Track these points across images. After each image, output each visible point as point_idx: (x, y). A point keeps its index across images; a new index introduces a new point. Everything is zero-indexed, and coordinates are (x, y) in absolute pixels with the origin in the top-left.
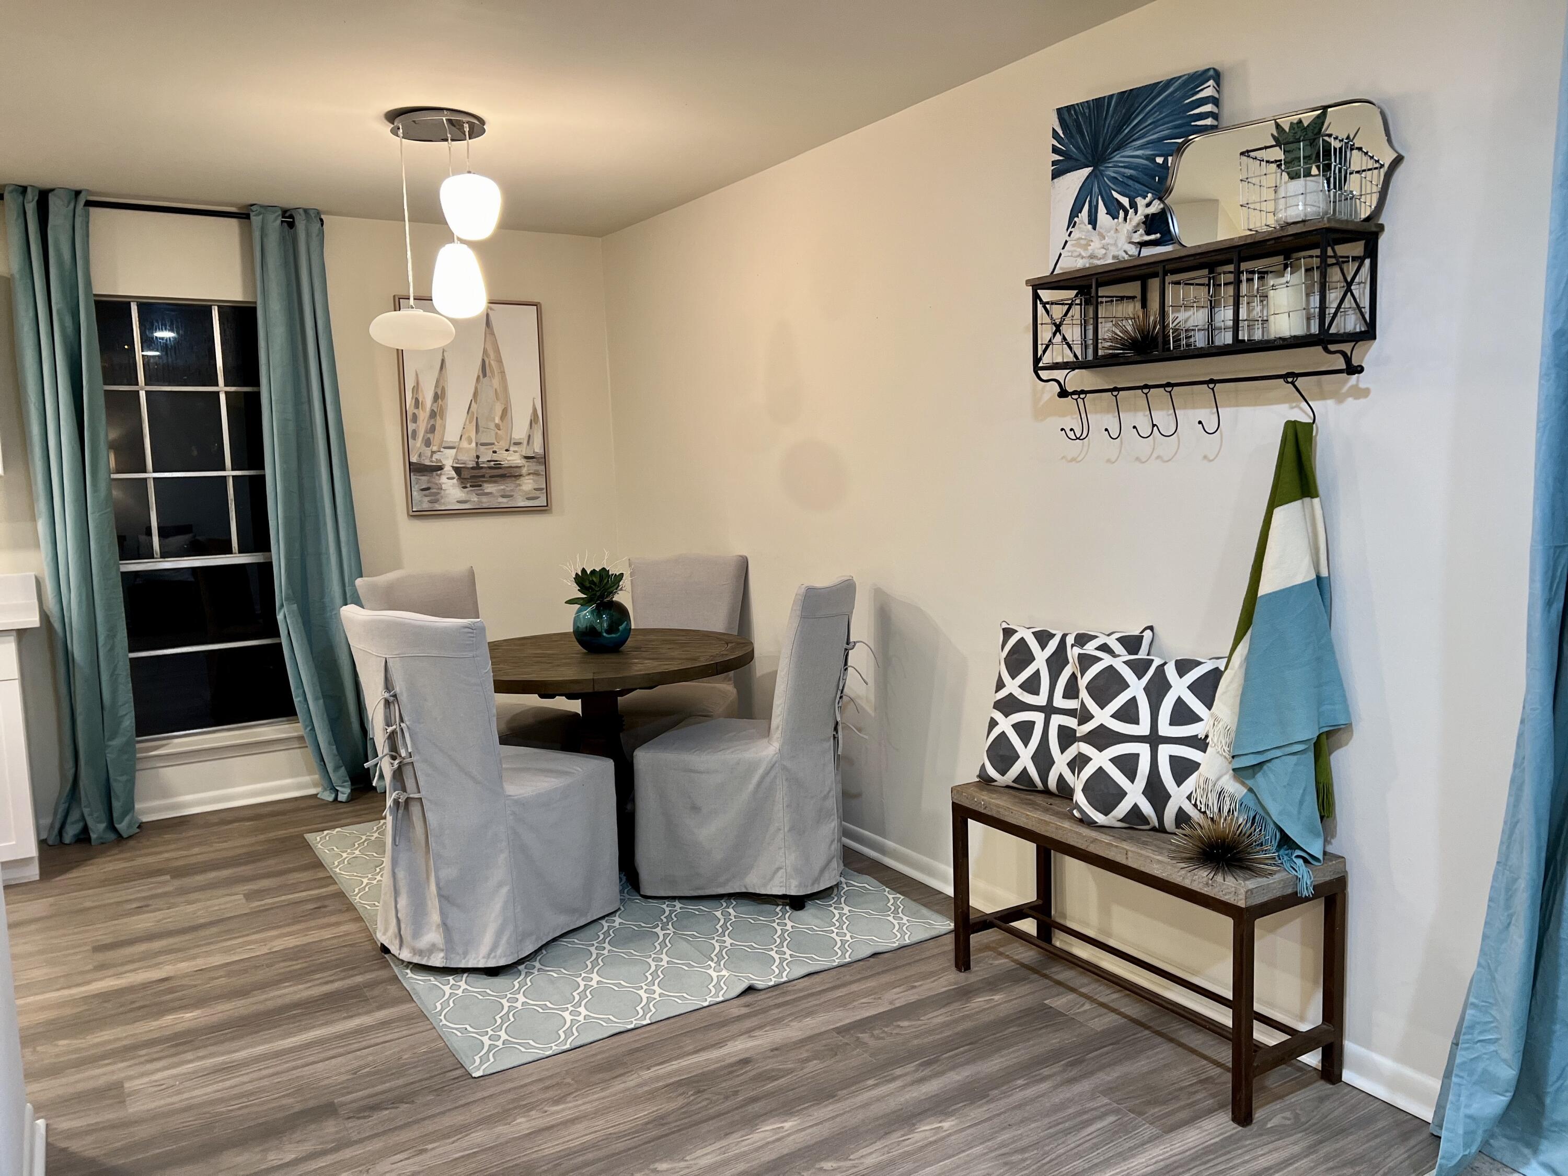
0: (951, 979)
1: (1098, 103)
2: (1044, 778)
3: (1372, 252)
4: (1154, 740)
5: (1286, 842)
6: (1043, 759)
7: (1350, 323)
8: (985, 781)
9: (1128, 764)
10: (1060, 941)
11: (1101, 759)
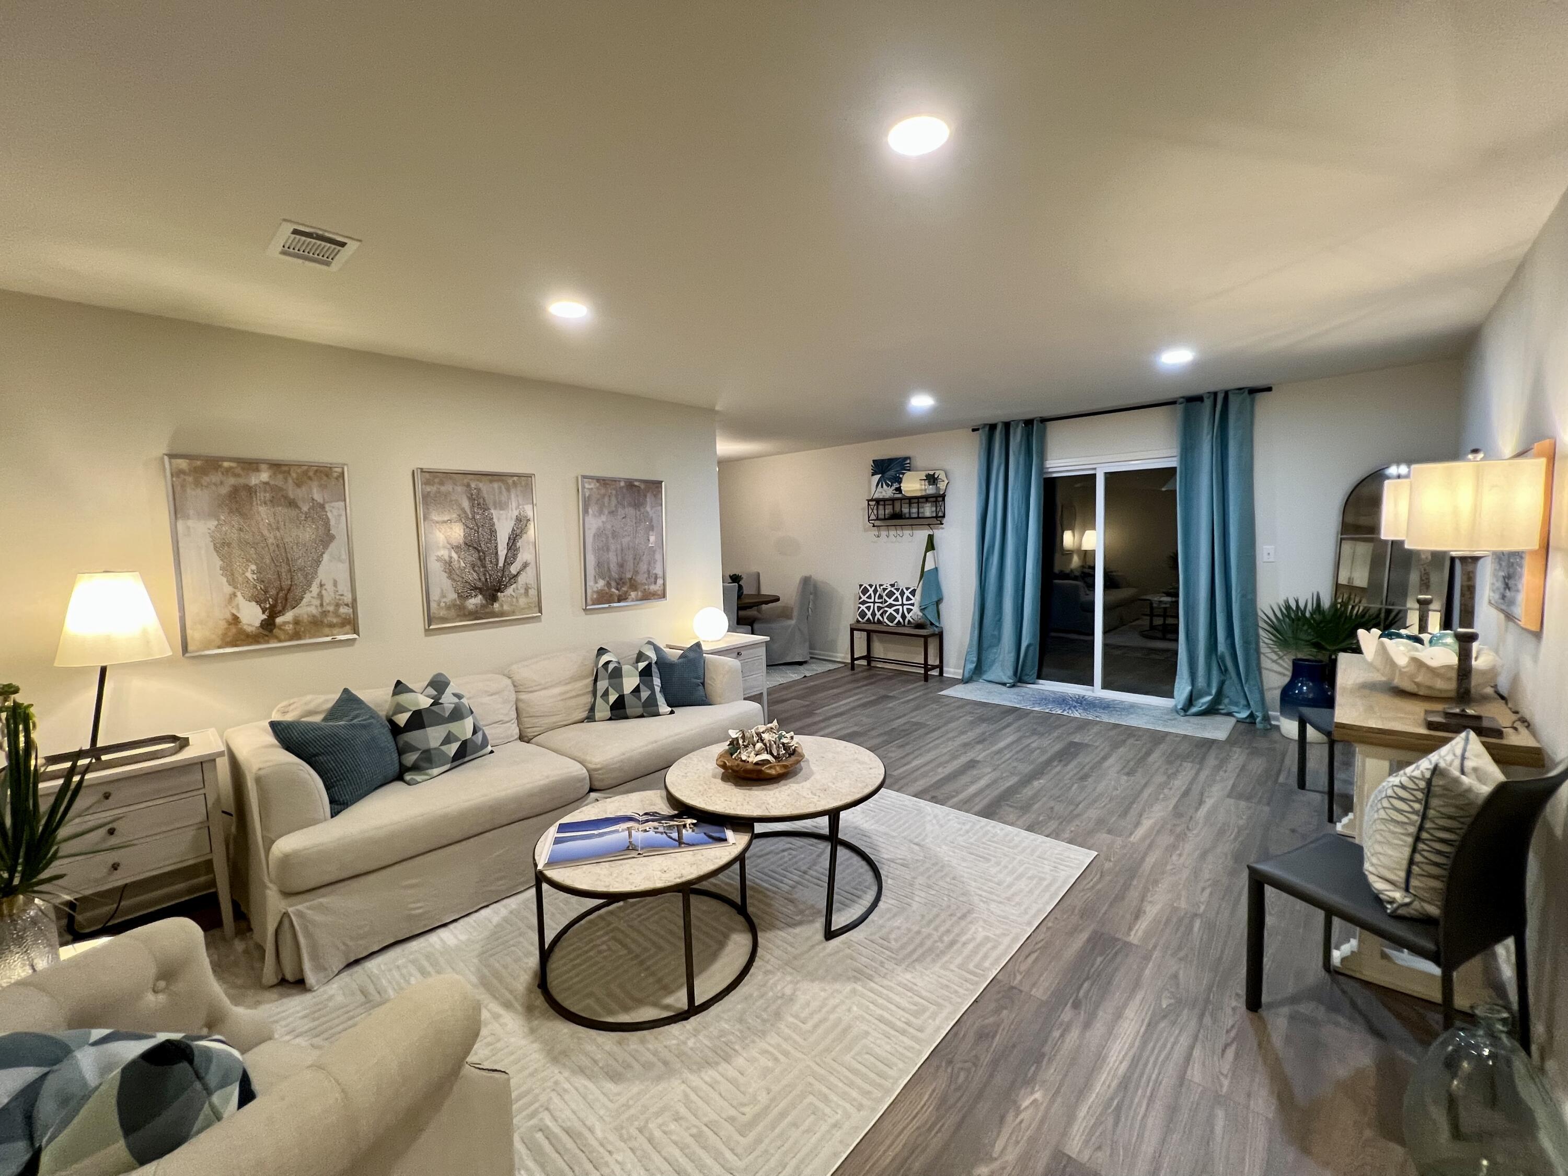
0: (850, 672)
1: (883, 460)
2: (874, 618)
3: (944, 500)
4: (903, 605)
5: (932, 624)
6: (874, 614)
7: (940, 514)
8: (858, 621)
9: (897, 611)
10: (873, 664)
11: (890, 611)
